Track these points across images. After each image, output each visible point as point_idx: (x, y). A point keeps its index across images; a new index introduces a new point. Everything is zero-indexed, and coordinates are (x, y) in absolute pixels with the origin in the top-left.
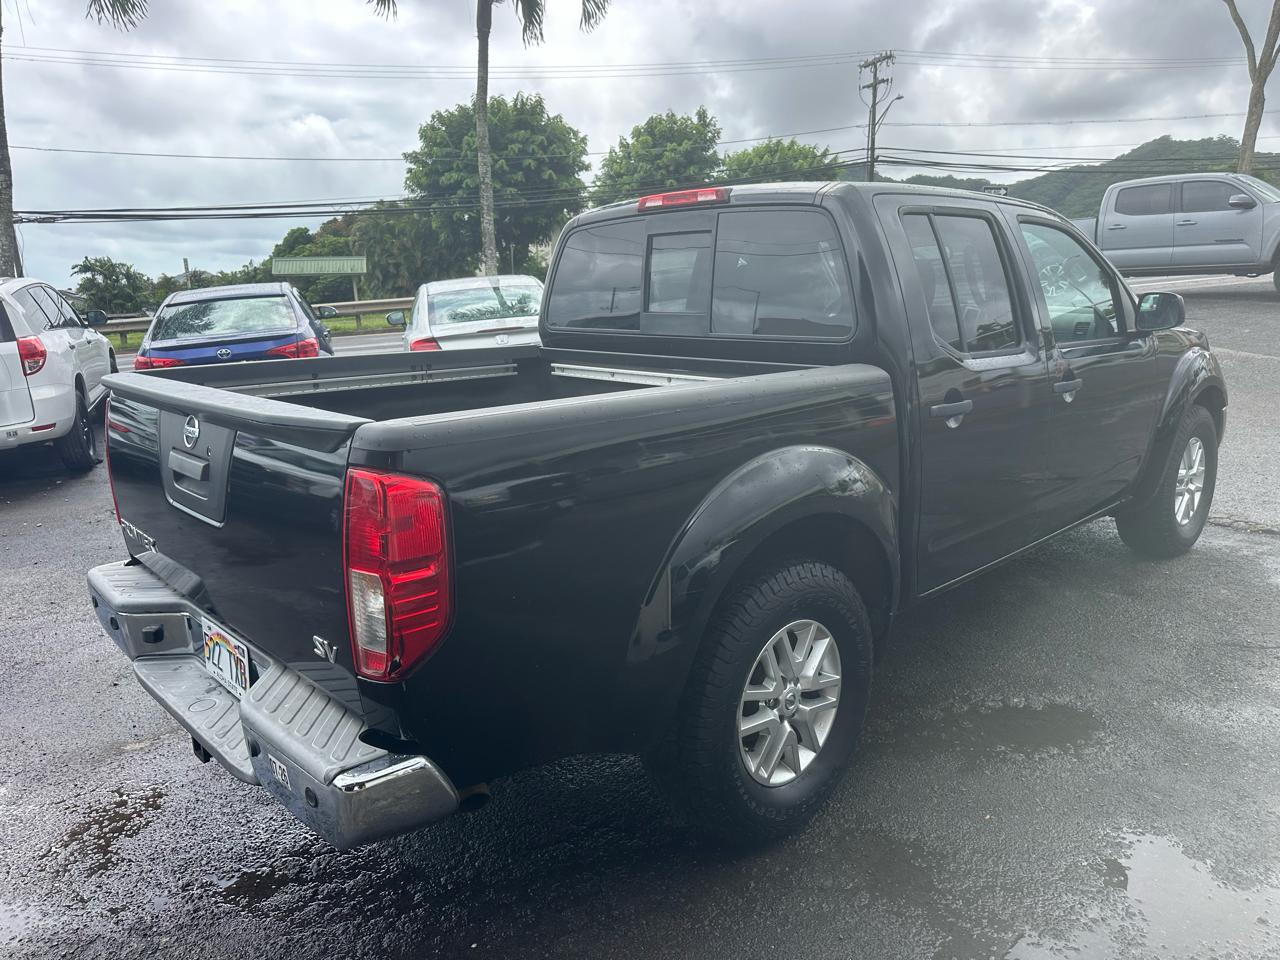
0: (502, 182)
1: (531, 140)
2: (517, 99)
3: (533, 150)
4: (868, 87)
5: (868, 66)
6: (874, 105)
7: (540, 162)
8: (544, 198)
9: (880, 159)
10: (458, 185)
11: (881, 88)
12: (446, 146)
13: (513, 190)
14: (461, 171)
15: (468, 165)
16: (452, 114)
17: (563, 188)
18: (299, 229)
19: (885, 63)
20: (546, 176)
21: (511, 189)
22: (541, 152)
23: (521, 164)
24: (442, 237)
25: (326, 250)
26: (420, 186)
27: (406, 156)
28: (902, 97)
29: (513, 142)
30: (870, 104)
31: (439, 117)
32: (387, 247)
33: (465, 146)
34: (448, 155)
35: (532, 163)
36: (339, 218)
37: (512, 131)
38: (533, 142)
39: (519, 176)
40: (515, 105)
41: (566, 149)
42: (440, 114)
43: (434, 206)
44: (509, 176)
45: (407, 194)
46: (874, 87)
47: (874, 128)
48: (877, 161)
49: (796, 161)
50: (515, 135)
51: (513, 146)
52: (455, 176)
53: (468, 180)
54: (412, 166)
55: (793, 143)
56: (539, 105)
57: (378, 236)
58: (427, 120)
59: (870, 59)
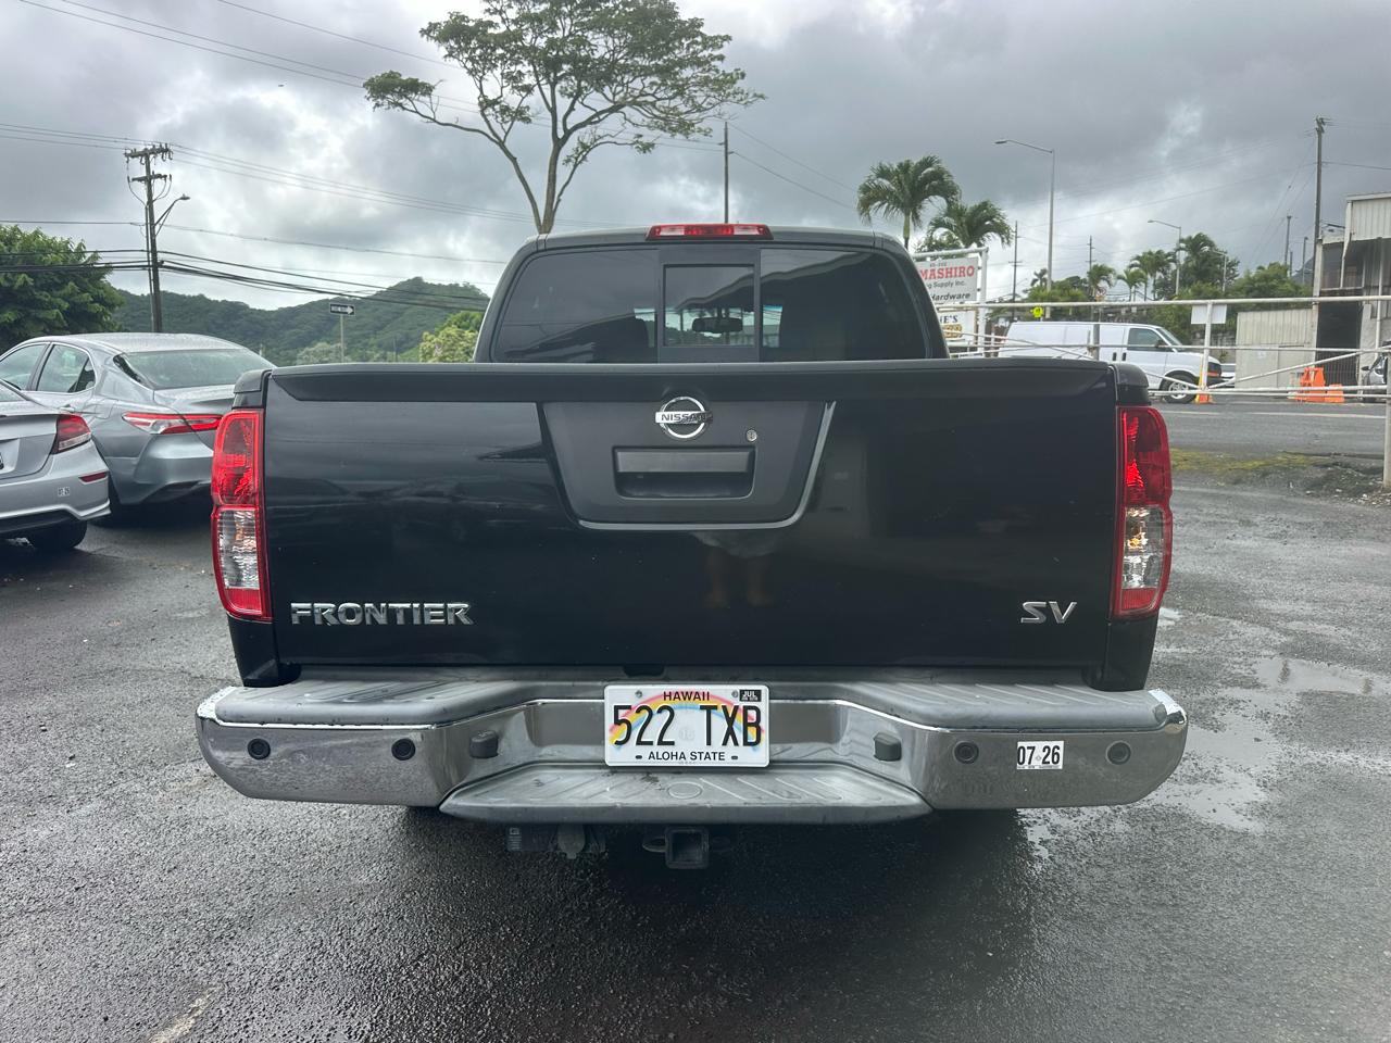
4: (140, 180)
5: (137, 156)
6: (150, 202)
9: (166, 264)
11: (157, 184)
19: (159, 156)
28: (188, 198)
30: (146, 200)
46: (148, 179)
47: (153, 229)
48: (162, 267)
49: (45, 255)
55: (36, 233)
59: (141, 149)
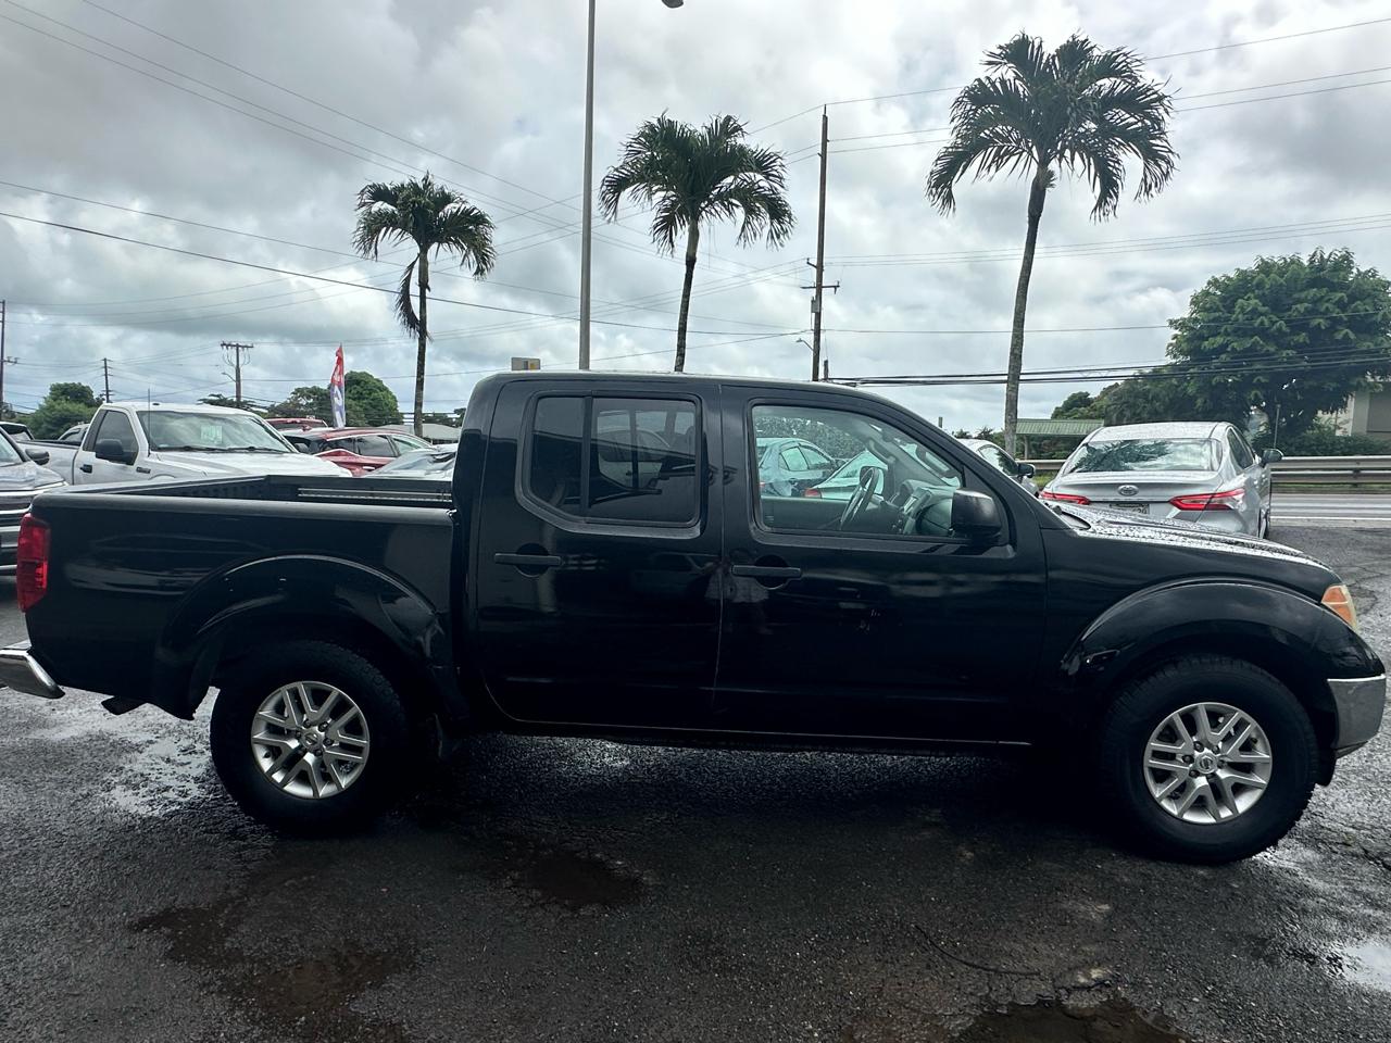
0: (1277, 344)
1: (1326, 298)
2: (1314, 255)
3: (1327, 308)
7: (1335, 322)
8: (1336, 360)
10: (1222, 349)
12: (1217, 310)
13: (1291, 353)
14: (1228, 335)
15: (1239, 329)
16: (1229, 278)
17: (1365, 348)
18: (1080, 393)
20: (1339, 336)
21: (1289, 352)
22: (1337, 310)
23: (1308, 324)
24: (1199, 402)
25: (1097, 413)
26: (1182, 352)
27: (1172, 323)
29: (1300, 301)
31: (1214, 283)
32: (1138, 411)
33: (1237, 310)
34: (1214, 320)
35: (1321, 322)
36: (1119, 382)
37: (1302, 290)
38: (1328, 301)
39: (1302, 337)
40: (1311, 262)
41: (1375, 304)
42: (1216, 280)
43: (1192, 370)
44: (1289, 338)
45: (1169, 360)
50: (1303, 295)
51: (1298, 306)
52: (1220, 340)
53: (1235, 344)
54: (1177, 332)
56: (1345, 262)
57: (1131, 400)
58: (1201, 286)
